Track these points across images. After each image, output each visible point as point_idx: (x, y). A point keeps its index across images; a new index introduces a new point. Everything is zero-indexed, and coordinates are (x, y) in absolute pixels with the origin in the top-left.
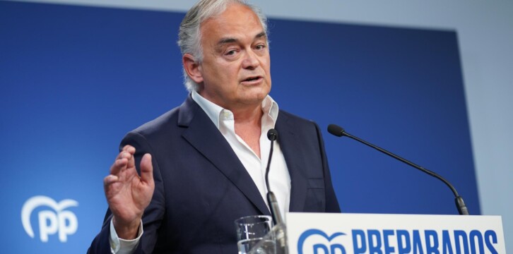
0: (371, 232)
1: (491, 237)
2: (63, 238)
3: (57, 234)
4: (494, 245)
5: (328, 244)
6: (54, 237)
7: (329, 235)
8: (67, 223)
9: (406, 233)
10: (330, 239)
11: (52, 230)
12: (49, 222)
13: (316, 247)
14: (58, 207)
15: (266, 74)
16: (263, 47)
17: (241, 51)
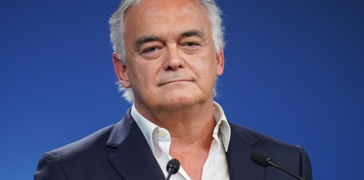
15: (198, 76)
16: (197, 44)
17: (164, 49)
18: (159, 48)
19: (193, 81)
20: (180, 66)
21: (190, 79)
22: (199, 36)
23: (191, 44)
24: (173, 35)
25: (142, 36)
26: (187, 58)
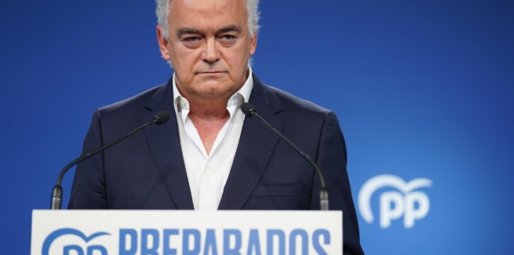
0: (145, 232)
1: (321, 238)
2: (409, 222)
3: (402, 219)
4: (326, 248)
5: (84, 246)
6: (398, 223)
7: (88, 234)
8: (417, 205)
9: (196, 233)
10: (87, 239)
11: (396, 214)
12: (393, 206)
13: (67, 250)
14: (406, 187)
15: (231, 68)
16: (233, 37)
17: (203, 40)
18: (199, 39)
19: (226, 72)
20: (217, 60)
21: (223, 70)
22: (236, 30)
23: (228, 37)
24: (212, 30)
25: (184, 26)
26: (224, 50)
